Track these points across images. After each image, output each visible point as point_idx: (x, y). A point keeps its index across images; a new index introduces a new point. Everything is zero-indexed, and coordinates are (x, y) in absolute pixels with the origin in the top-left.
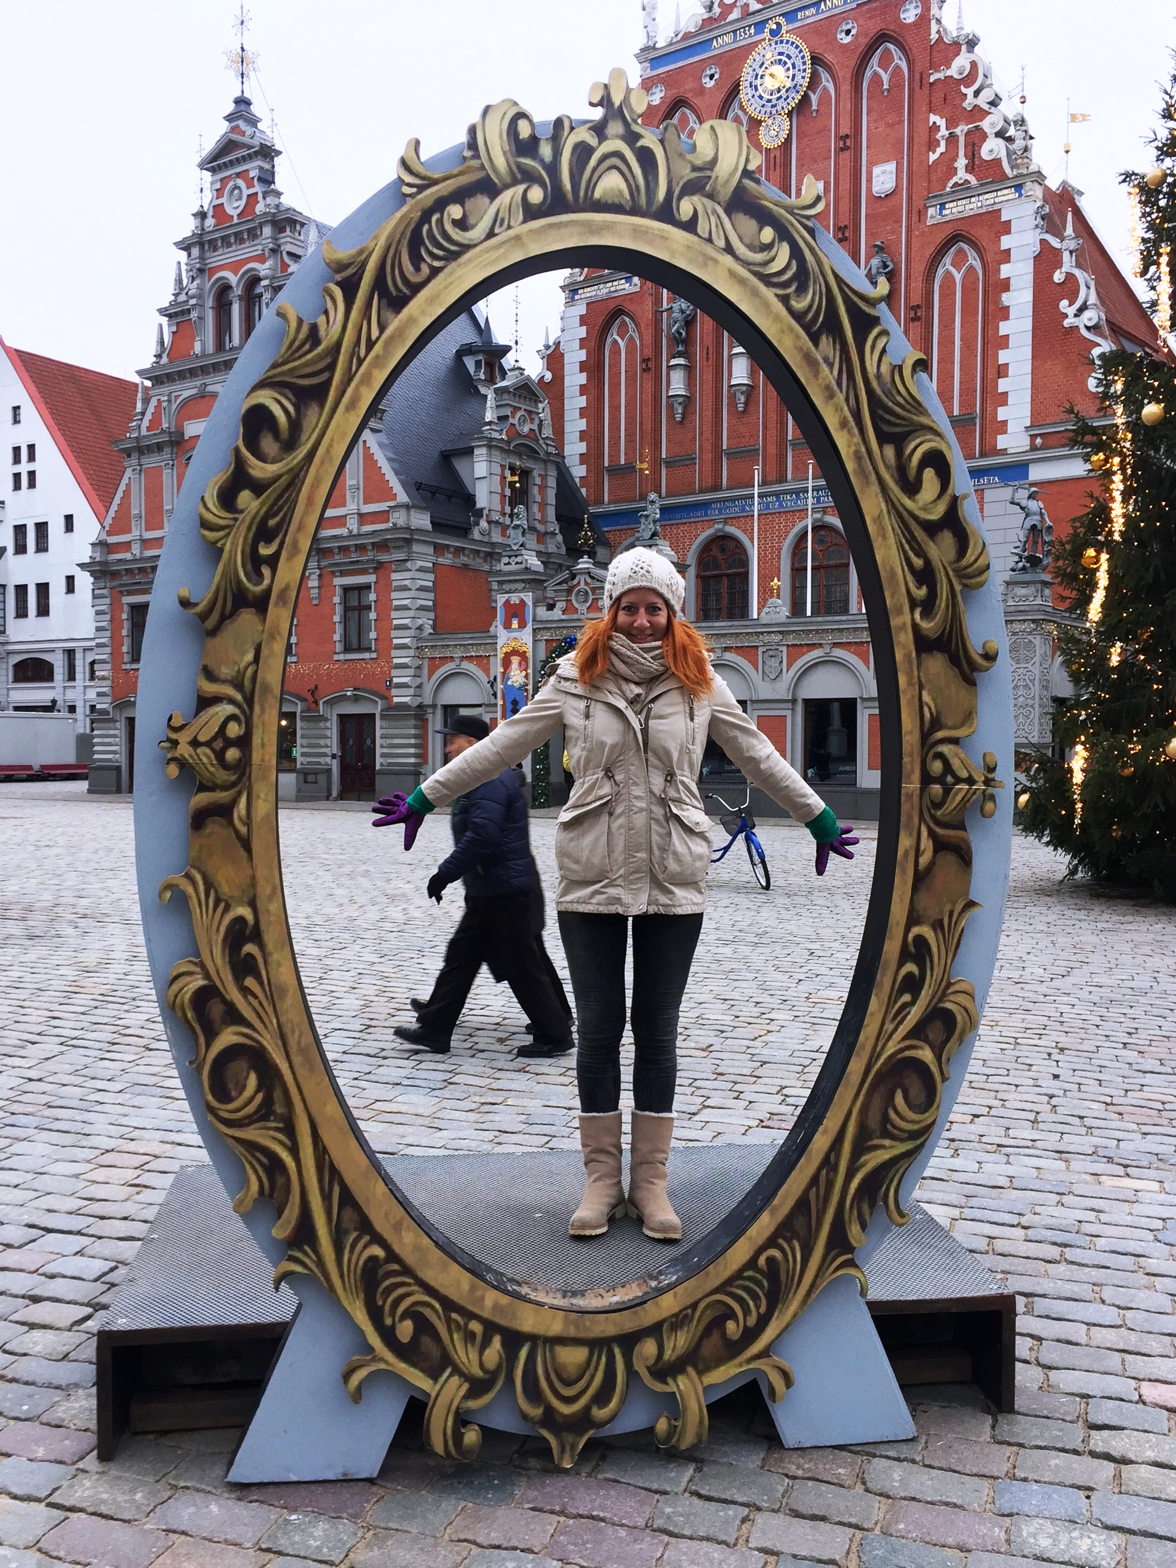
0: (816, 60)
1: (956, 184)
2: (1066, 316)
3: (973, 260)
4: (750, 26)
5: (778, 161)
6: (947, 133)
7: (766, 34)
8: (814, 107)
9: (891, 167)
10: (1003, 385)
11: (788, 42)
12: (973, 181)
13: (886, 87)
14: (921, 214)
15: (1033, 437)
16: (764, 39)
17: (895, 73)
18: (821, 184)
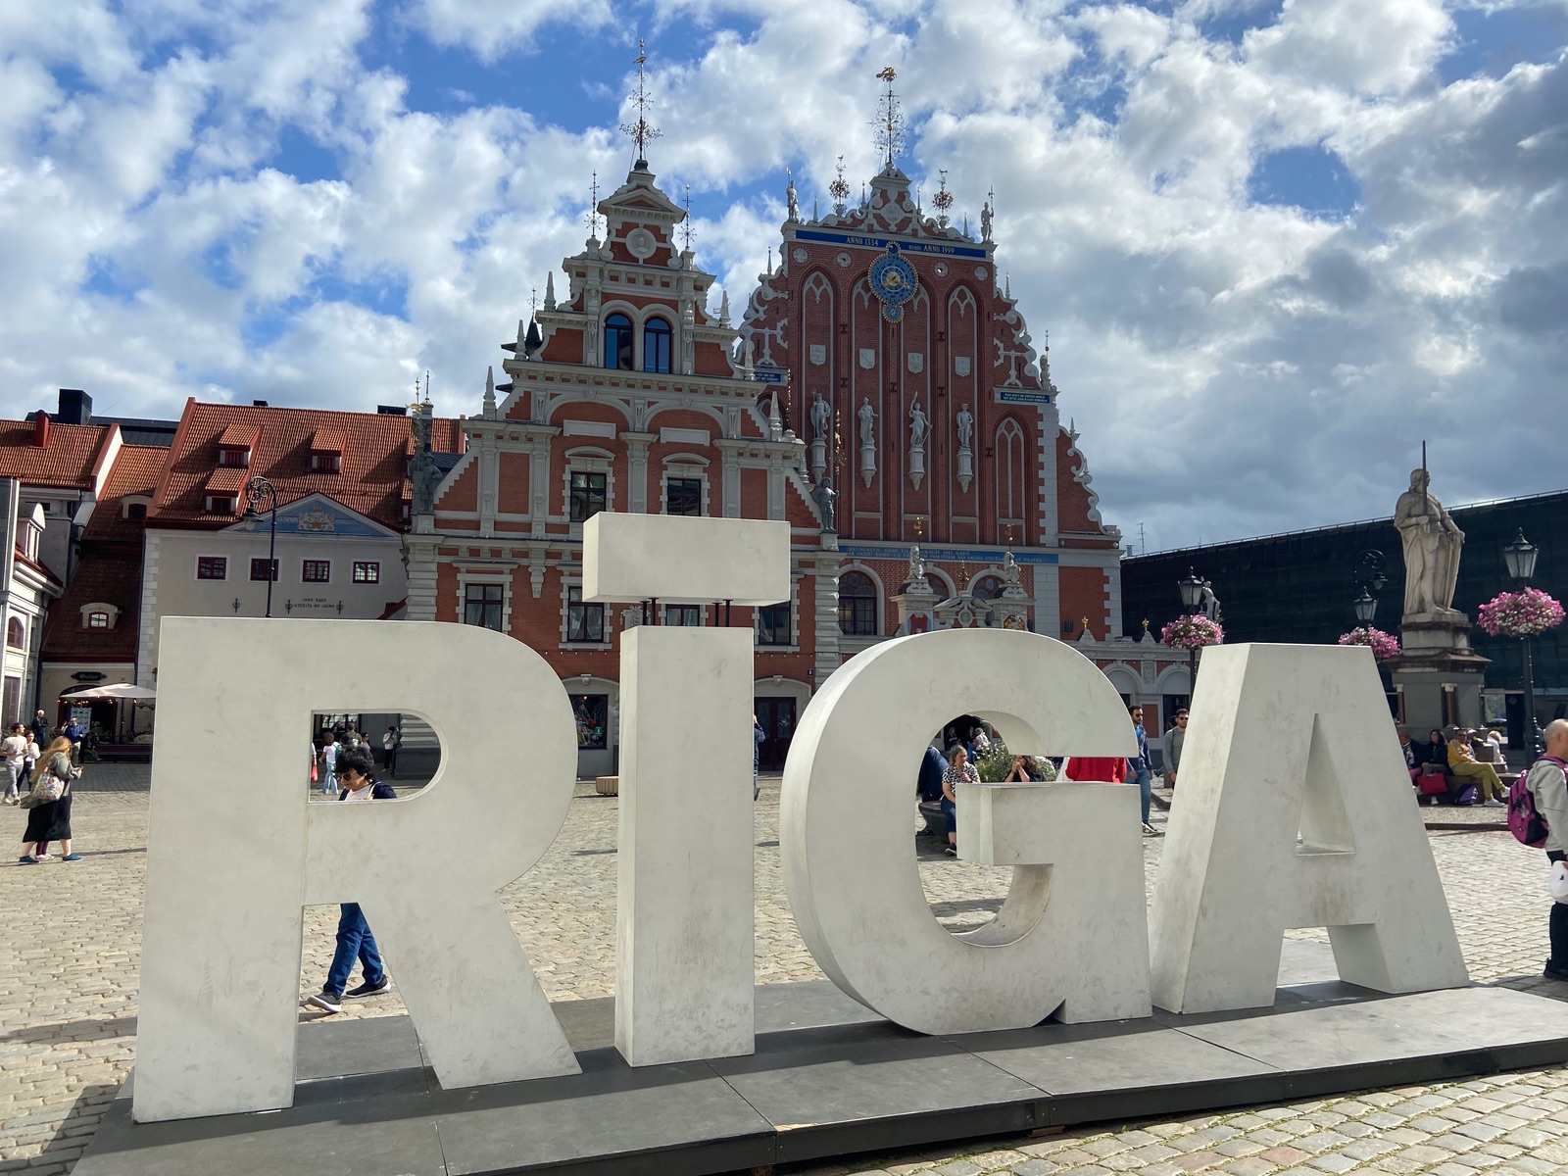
0: (921, 279)
1: (1010, 384)
2: (1075, 476)
3: (1018, 430)
4: (875, 239)
5: (895, 331)
6: (1004, 353)
7: (886, 249)
8: (916, 307)
9: (968, 360)
10: (1042, 506)
11: (902, 260)
12: (1021, 386)
13: (962, 312)
14: (991, 395)
15: (1060, 540)
16: (886, 253)
17: (969, 305)
18: (921, 356)
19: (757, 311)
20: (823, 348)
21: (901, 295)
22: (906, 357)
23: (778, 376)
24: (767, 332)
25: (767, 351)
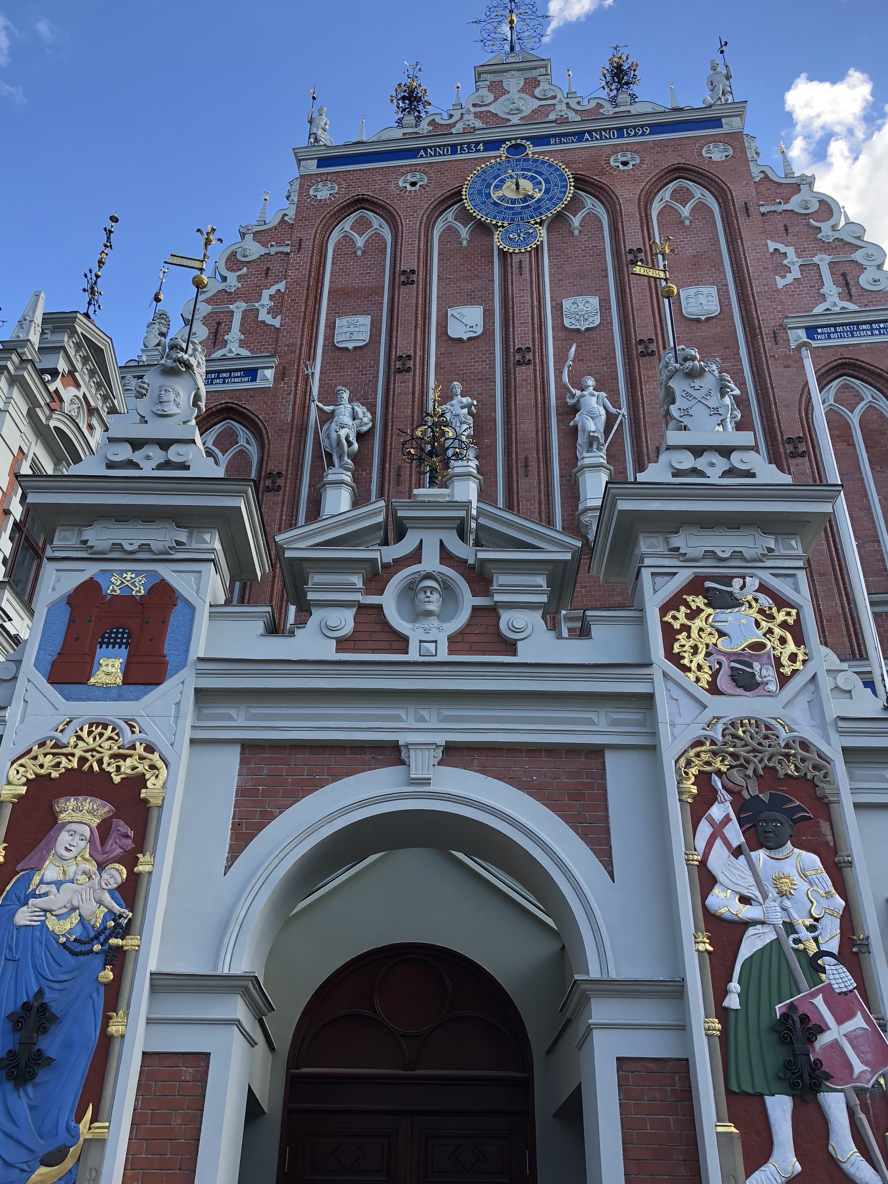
0: (580, 181)
1: (827, 310)
3: (874, 399)
4: (477, 144)
5: (526, 265)
6: (800, 261)
7: (503, 151)
8: (576, 226)
11: (535, 161)
12: (853, 308)
13: (686, 218)
14: (780, 335)
16: (501, 156)
17: (701, 208)
18: (594, 301)
19: (224, 279)
20: (366, 320)
21: (535, 210)
22: (558, 309)
23: (252, 373)
24: (238, 308)
25: (234, 335)
